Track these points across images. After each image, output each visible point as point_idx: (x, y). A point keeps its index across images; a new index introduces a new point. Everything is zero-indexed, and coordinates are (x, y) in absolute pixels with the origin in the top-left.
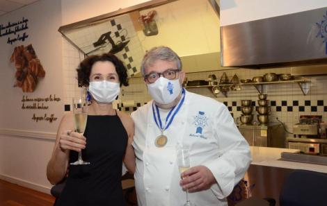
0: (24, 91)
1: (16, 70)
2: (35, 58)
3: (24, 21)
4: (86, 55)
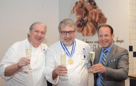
0: (83, 35)
2: (96, 8)
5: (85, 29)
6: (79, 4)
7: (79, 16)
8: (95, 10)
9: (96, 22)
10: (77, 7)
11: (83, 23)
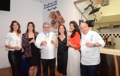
0: (54, 29)
1: (51, 21)
2: (60, 15)
3: (55, 2)
4: (82, 13)
5: (55, 25)
6: (52, 13)
7: (52, 19)
8: (60, 16)
9: (60, 22)
10: (51, 15)
11: (54, 23)
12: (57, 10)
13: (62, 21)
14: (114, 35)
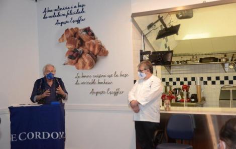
0: (78, 69)
1: (67, 50)
2: (94, 39)
3: (79, 6)
4: (145, 36)
5: (80, 61)
6: (71, 32)
7: (71, 46)
8: (93, 41)
9: (95, 54)
10: (68, 36)
11: (77, 54)
12: (86, 26)
13: (101, 53)
14: (202, 79)
